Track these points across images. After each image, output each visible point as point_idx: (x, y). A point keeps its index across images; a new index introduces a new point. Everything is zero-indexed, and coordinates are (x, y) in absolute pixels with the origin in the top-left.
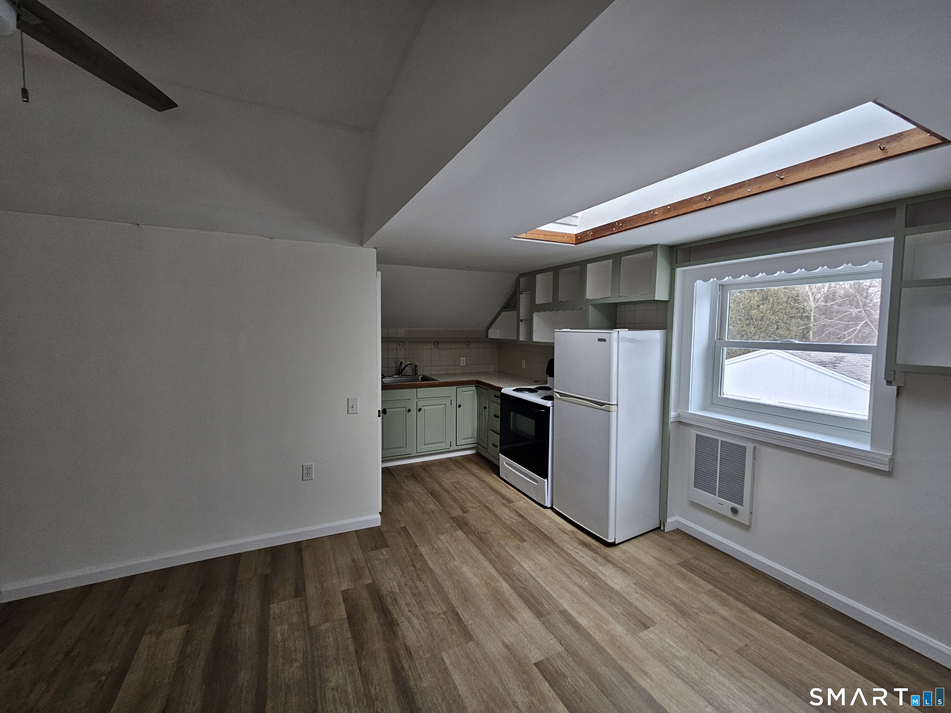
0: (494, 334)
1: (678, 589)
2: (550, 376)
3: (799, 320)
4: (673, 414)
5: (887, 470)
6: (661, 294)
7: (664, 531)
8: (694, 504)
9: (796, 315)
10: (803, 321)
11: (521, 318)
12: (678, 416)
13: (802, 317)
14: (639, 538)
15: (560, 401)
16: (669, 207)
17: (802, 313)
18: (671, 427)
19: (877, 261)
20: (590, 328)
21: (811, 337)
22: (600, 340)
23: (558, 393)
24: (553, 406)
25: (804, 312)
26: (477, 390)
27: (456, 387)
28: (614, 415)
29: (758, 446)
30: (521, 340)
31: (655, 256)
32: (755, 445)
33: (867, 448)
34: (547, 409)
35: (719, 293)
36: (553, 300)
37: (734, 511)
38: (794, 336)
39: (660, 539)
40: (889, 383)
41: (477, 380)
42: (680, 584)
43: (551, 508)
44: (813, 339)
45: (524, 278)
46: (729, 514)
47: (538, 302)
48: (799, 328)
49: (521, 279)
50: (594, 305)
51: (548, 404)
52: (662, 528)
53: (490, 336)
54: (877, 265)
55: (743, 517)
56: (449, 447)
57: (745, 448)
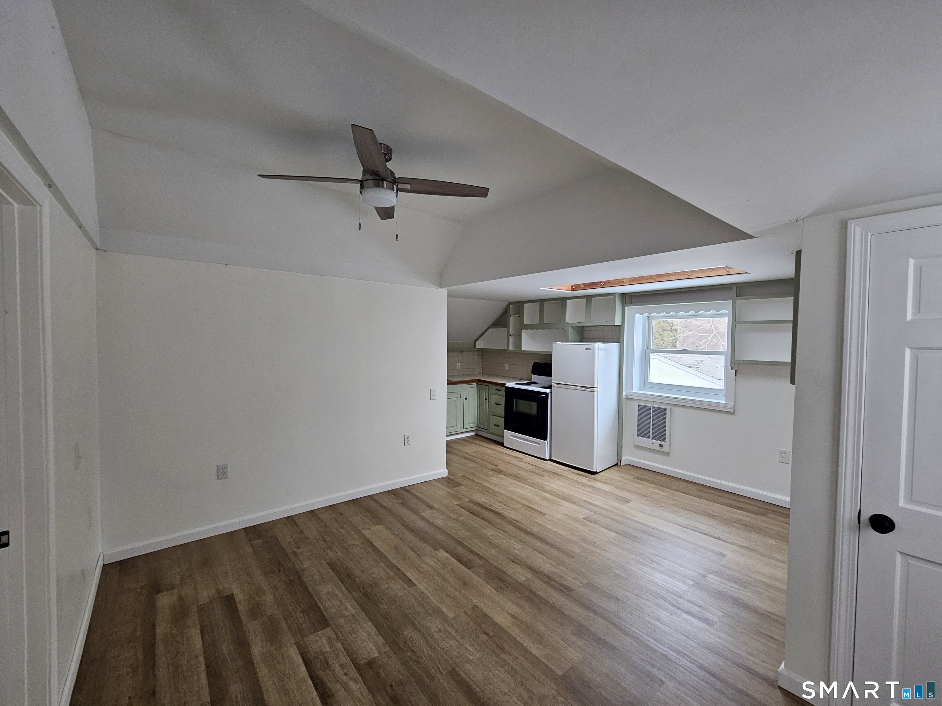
0: (480, 345)
1: (638, 488)
2: (534, 375)
3: (669, 332)
4: (624, 393)
5: (732, 411)
6: (618, 323)
7: (620, 465)
8: (637, 447)
9: (667, 328)
10: (672, 333)
11: (510, 334)
12: (627, 395)
13: (672, 330)
14: (608, 469)
15: (557, 388)
16: (633, 279)
17: (672, 327)
18: (624, 401)
19: (725, 310)
20: (569, 341)
21: (678, 346)
22: (587, 349)
23: (555, 383)
24: (551, 392)
25: (673, 326)
26: (477, 386)
27: (463, 385)
28: (596, 393)
29: (672, 408)
30: (510, 349)
31: (615, 299)
32: (671, 407)
33: (724, 402)
34: (547, 394)
35: (647, 321)
36: (540, 320)
37: (661, 446)
38: (667, 345)
39: (620, 469)
40: (732, 369)
41: (478, 380)
42: (638, 486)
43: (551, 460)
44: (679, 347)
45: (514, 305)
46: (658, 448)
47: (526, 322)
48: (670, 339)
49: (511, 306)
50: (572, 327)
51: (548, 391)
52: (619, 464)
53: (477, 346)
54: (725, 311)
55: (665, 449)
56: (459, 430)
57: (666, 409)
